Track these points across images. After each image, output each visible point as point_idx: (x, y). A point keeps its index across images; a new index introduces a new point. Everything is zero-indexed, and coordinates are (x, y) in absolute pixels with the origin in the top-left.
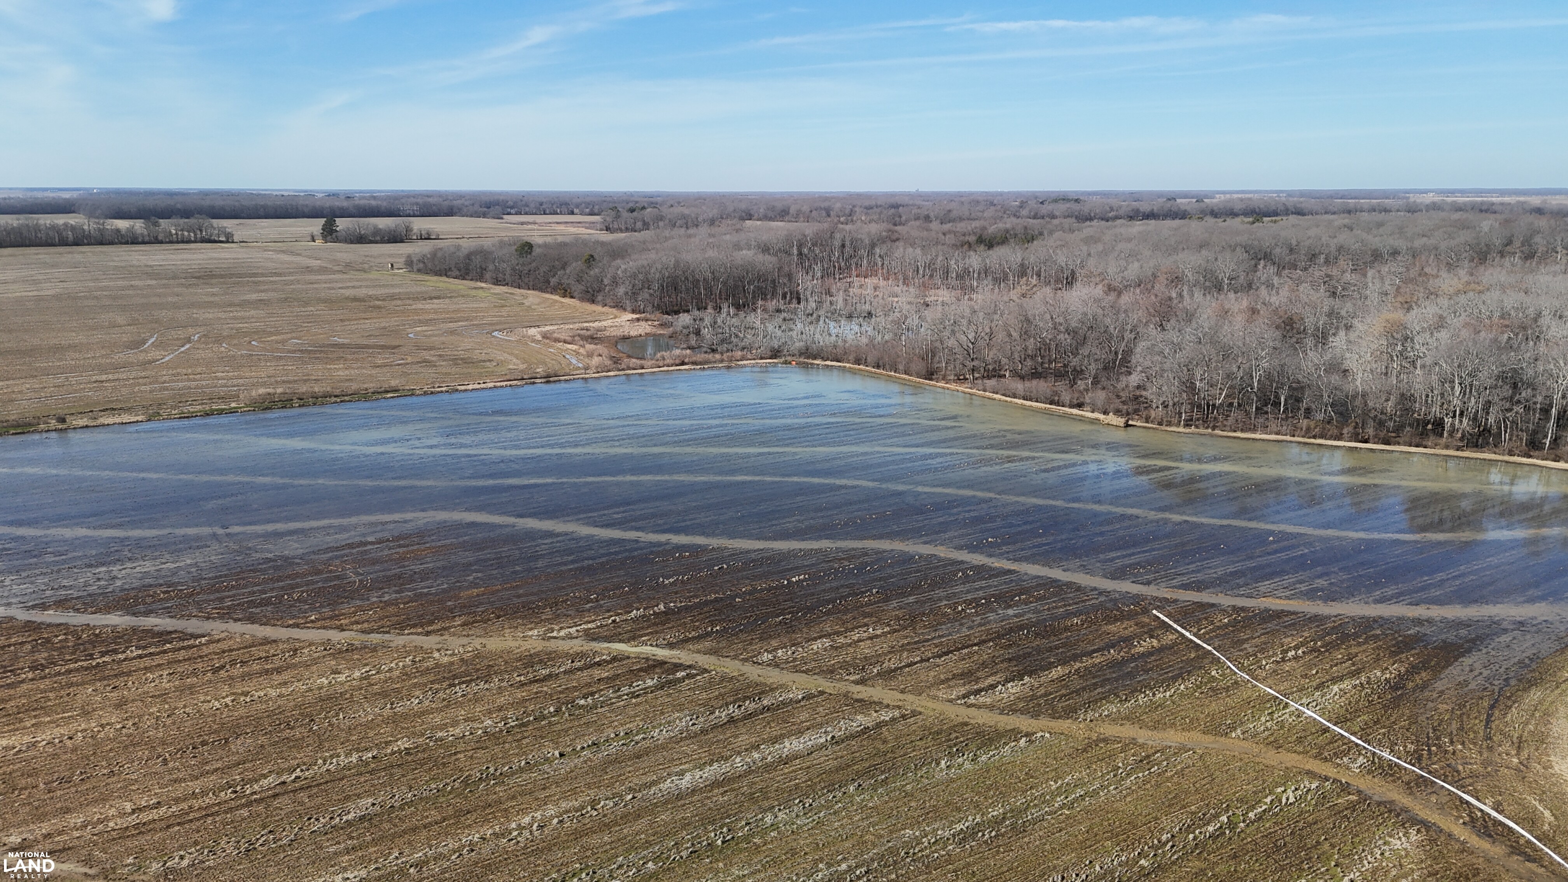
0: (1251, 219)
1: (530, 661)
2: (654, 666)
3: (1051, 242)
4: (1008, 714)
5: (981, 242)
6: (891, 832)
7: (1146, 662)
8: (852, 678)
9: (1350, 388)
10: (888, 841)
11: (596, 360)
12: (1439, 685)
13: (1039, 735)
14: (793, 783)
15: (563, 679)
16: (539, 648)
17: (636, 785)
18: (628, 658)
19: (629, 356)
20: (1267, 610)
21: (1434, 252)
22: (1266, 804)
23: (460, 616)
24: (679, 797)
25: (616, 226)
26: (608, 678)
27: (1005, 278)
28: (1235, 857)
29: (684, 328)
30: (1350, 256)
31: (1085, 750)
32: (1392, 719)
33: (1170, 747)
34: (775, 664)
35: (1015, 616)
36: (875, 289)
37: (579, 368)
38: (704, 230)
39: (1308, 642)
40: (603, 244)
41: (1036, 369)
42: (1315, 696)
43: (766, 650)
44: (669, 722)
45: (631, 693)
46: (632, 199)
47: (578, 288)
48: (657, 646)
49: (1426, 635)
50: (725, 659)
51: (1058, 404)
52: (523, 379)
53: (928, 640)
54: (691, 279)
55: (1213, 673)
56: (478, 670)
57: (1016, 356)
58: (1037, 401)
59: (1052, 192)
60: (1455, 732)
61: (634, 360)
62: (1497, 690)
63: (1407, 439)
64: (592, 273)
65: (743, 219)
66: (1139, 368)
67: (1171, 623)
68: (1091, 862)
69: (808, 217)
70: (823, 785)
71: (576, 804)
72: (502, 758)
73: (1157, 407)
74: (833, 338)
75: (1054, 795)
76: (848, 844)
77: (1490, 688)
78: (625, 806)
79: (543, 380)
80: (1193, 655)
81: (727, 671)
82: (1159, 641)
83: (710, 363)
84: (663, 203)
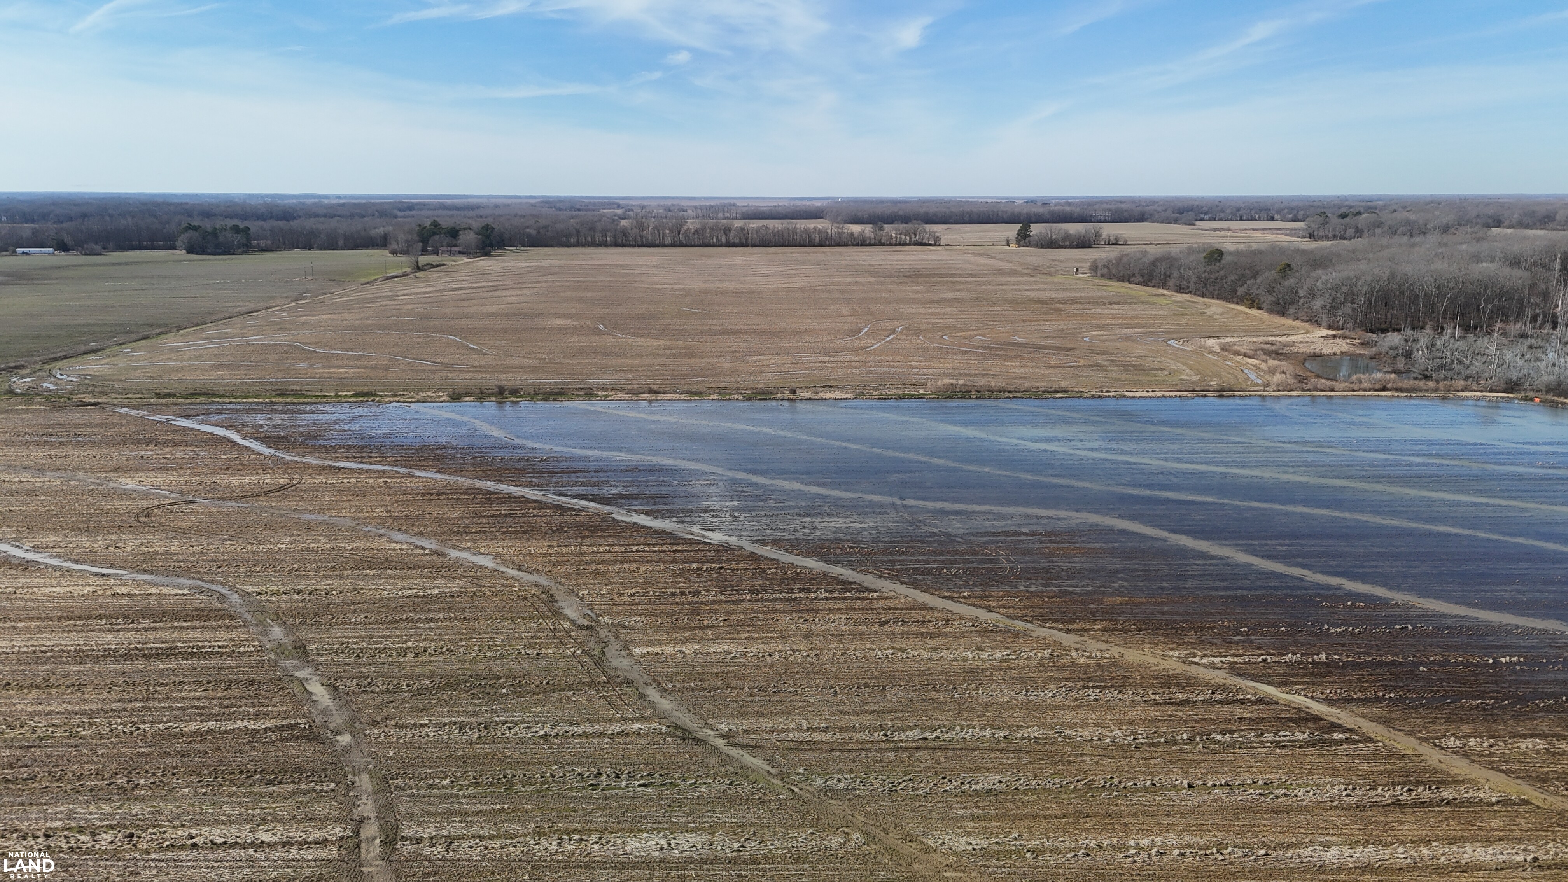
1: (1167, 681)
2: (1307, 720)
11: (1278, 378)
15: (1200, 709)
16: (1179, 671)
17: (1271, 841)
18: (1277, 703)
19: (1318, 376)
23: (1101, 621)
24: (1321, 870)
25: (1321, 233)
26: (1250, 719)
29: (1391, 348)
34: (1464, 753)
37: (1257, 384)
38: (1432, 239)
40: (1304, 252)
43: (1453, 735)
44: (1318, 785)
45: (1276, 741)
46: (1347, 203)
47: (1268, 299)
48: (1312, 697)
50: (1396, 732)
52: (1194, 391)
54: (1408, 293)
56: (1113, 678)
61: (1323, 381)
64: (1286, 283)
65: (1488, 226)
71: (1201, 842)
72: (1128, 772)
78: (1255, 860)
79: (1215, 394)
81: (1399, 746)
83: (1421, 391)
84: (1384, 208)
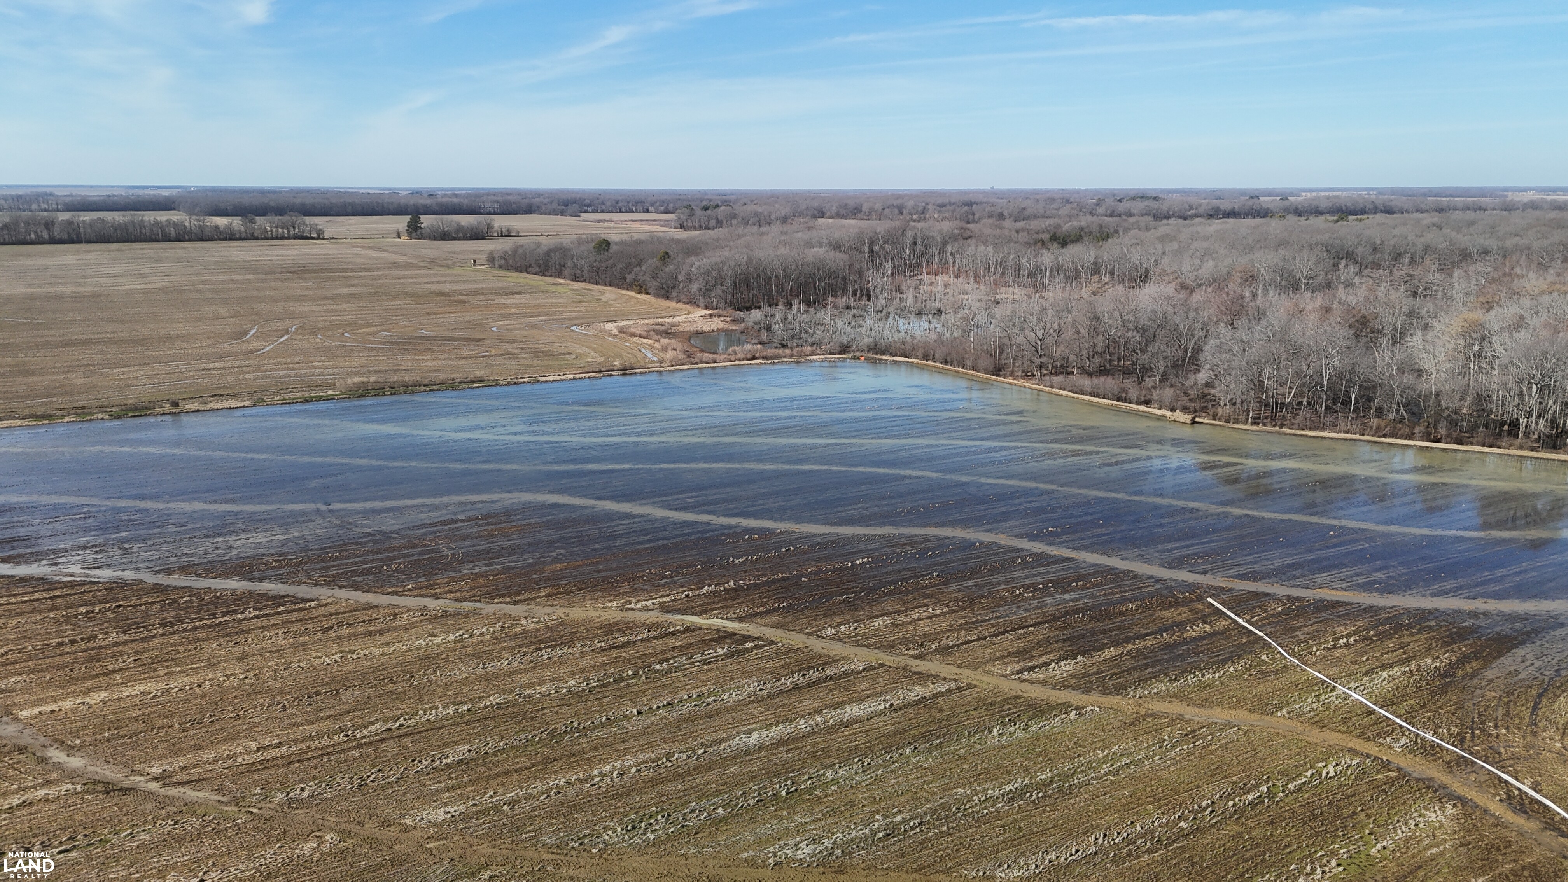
0: (1335, 218)
1: (609, 629)
2: (725, 637)
3: (1127, 240)
4: (1060, 689)
5: (1055, 240)
6: (944, 790)
7: (1198, 645)
8: (911, 653)
9: (1423, 386)
10: (941, 798)
11: (670, 354)
12: (1489, 674)
13: (1089, 709)
14: (853, 744)
15: (640, 646)
16: (619, 618)
17: (708, 741)
18: (701, 629)
19: (702, 351)
20: (1322, 600)
21: (1526, 252)
22: (1306, 777)
23: (545, 588)
24: (747, 753)
25: (690, 224)
26: (681, 646)
27: (1078, 276)
28: (1272, 823)
29: (755, 323)
30: (1437, 256)
31: (1132, 724)
32: (1439, 704)
33: (1216, 723)
34: (838, 638)
35: (1072, 600)
36: (946, 286)
37: (653, 362)
38: (776, 228)
39: (1361, 631)
40: (678, 241)
41: (1105, 366)
42: (1364, 682)
43: (830, 625)
44: (738, 687)
45: (703, 660)
46: (706, 197)
47: (653, 285)
48: (727, 619)
49: (1480, 627)
50: (791, 633)
51: (1125, 401)
52: (601, 371)
53: (985, 621)
54: (762, 275)
55: (1263, 657)
56: (563, 636)
57: (1084, 352)
58: (1104, 398)
59: (1131, 190)
60: (1500, 718)
61: (707, 355)
62: (1547, 680)
63: (1480, 439)
64: (667, 269)
65: (815, 217)
66: (1208, 366)
67: (1225, 610)
68: (1132, 823)
69: (880, 215)
70: (881, 747)
71: (653, 756)
72: (585, 714)
73: (1225, 405)
74: (902, 334)
75: (1100, 763)
76: (903, 799)
77: (1541, 678)
78: (697, 759)
79: (620, 373)
80: (1244, 641)
81: (793, 643)
82: (1212, 627)
83: (781, 357)
84: (736, 201)
